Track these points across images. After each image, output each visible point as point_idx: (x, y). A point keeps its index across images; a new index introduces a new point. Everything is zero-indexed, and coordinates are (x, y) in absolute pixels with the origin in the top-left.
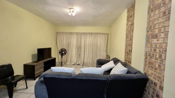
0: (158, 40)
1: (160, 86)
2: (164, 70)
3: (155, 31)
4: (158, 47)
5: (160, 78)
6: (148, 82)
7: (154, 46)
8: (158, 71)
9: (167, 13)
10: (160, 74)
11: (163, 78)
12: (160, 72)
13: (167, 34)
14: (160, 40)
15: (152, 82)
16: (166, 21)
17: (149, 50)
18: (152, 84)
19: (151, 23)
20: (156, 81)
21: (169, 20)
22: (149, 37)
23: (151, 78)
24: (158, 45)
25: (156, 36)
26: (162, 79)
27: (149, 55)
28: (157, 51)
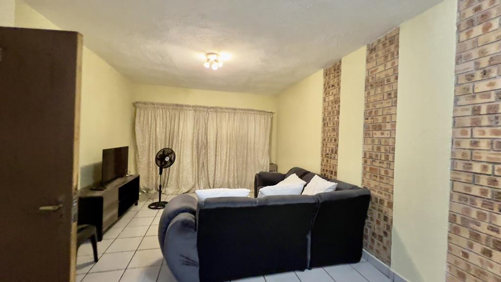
0: (382, 134)
1: (389, 202)
2: (393, 178)
3: (377, 120)
4: (382, 143)
5: (387, 190)
6: (370, 202)
7: (376, 142)
8: (384, 181)
9: (393, 96)
10: (387, 184)
11: (392, 189)
12: (387, 182)
13: (394, 126)
14: (386, 133)
15: (376, 199)
16: (392, 106)
17: (370, 149)
18: (377, 202)
19: (371, 105)
20: (383, 197)
21: (396, 106)
22: (369, 128)
23: (375, 193)
24: (383, 140)
25: (379, 127)
26: (390, 191)
27: (371, 157)
28: (383, 150)
